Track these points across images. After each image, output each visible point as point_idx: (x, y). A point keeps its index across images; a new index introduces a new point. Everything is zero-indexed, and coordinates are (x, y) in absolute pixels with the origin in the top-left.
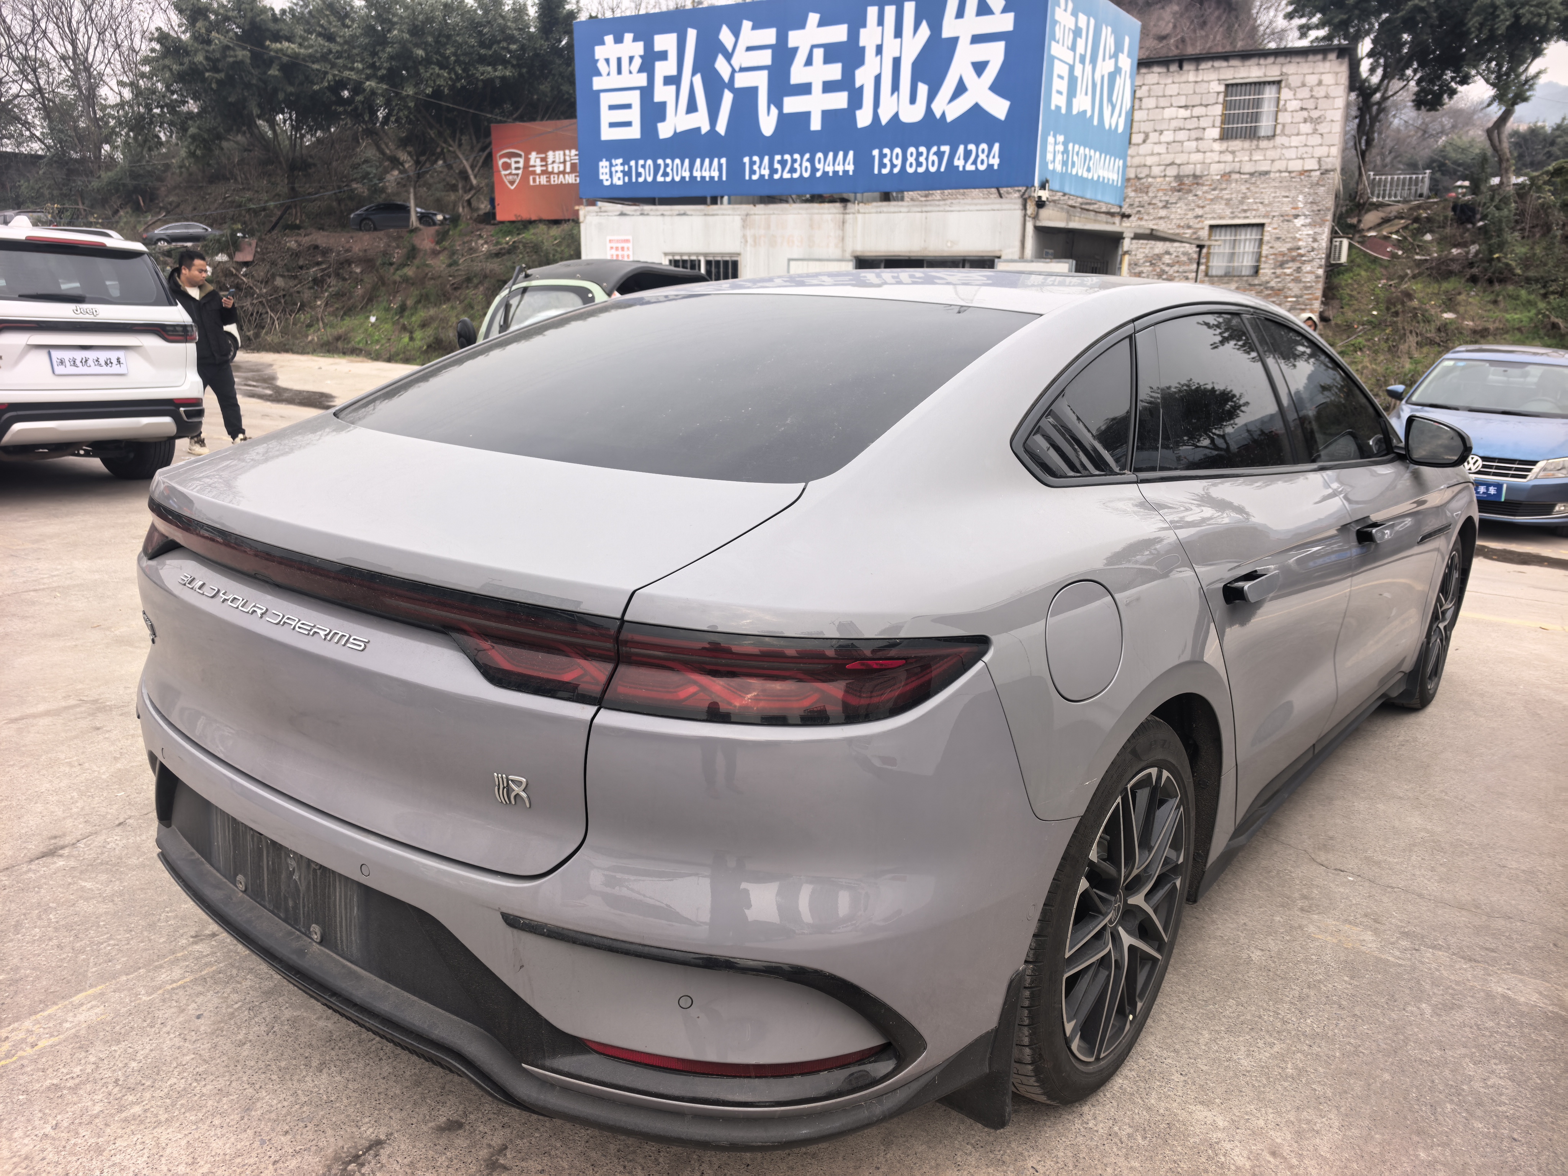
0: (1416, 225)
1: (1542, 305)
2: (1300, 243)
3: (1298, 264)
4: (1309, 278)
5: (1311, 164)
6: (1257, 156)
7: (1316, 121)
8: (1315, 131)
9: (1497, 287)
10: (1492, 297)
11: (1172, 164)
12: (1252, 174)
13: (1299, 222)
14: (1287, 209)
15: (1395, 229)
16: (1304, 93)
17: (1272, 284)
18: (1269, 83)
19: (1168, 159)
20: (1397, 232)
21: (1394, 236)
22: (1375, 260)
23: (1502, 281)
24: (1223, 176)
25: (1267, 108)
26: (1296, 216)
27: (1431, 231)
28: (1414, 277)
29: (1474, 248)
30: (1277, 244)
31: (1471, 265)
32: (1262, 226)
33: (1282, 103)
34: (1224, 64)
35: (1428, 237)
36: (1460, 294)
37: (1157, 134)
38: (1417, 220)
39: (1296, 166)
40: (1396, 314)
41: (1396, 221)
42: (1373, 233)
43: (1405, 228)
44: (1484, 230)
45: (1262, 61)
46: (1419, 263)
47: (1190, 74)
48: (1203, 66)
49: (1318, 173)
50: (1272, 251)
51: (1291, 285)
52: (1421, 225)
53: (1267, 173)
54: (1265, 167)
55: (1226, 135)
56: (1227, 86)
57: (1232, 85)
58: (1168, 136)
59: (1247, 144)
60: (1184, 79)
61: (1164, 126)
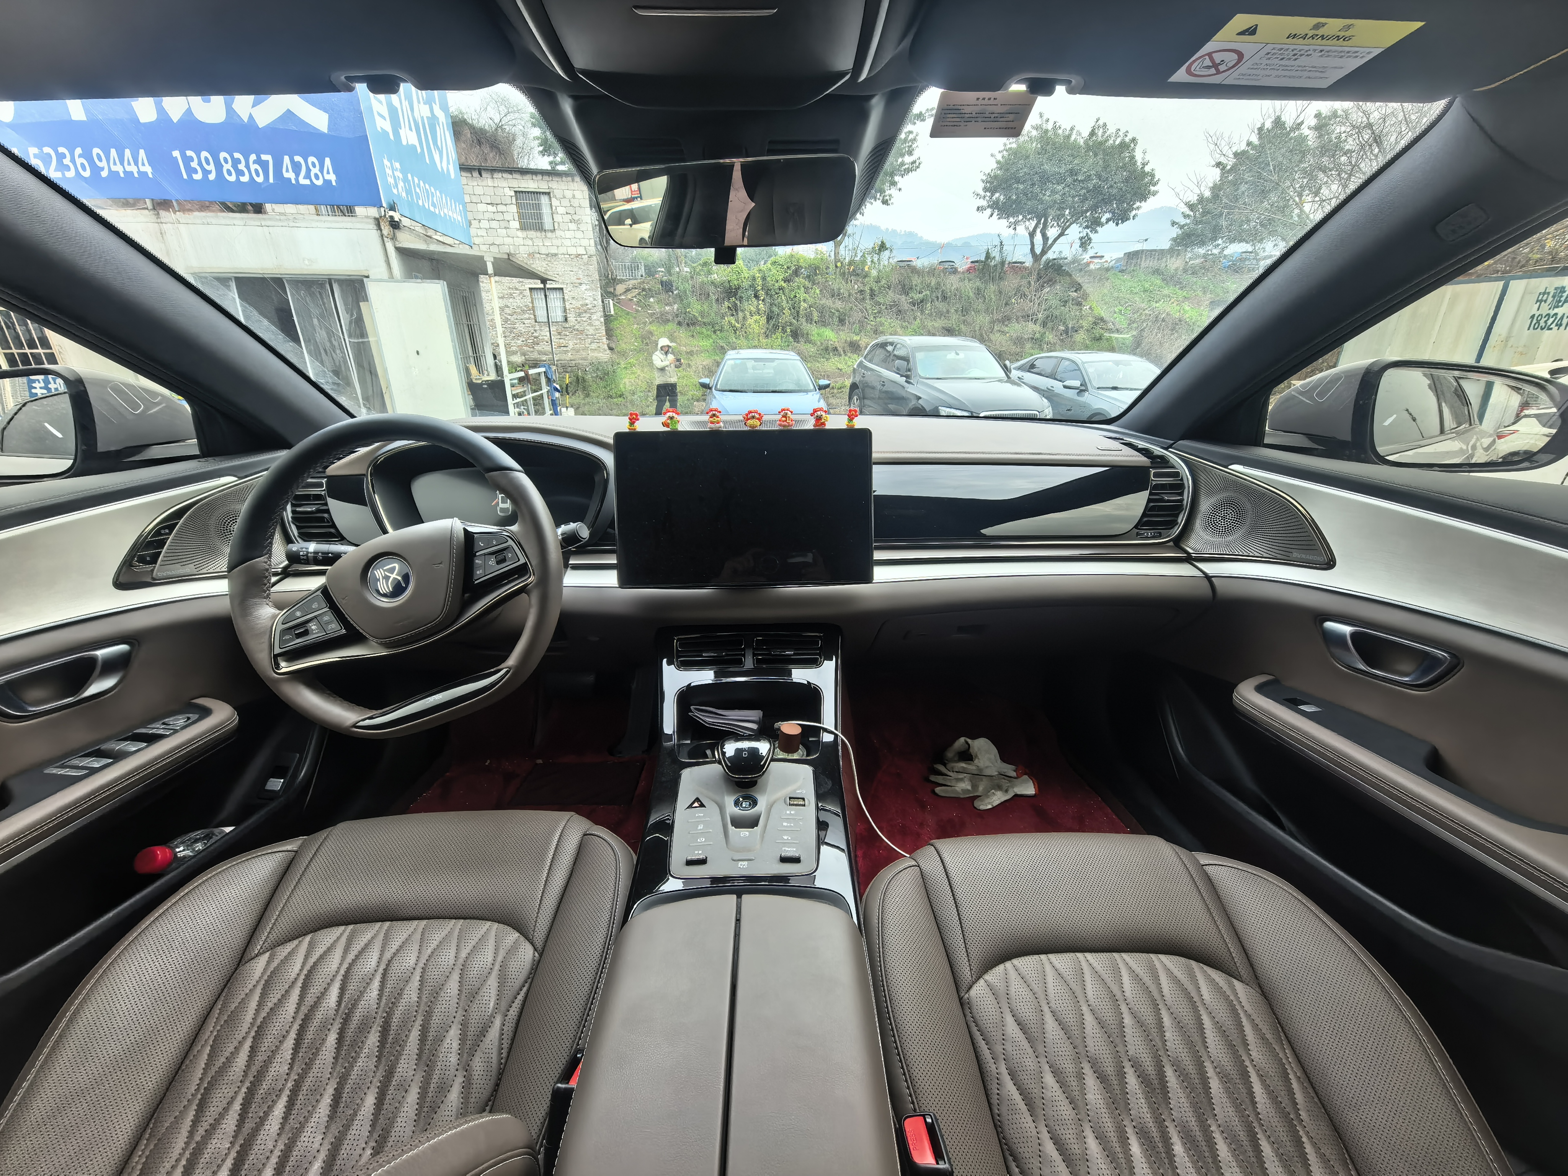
0: (644, 293)
1: (714, 336)
2: (587, 301)
3: (589, 315)
4: (597, 323)
5: (581, 251)
6: (547, 243)
7: (577, 222)
8: (578, 229)
9: (692, 328)
10: (690, 334)
11: (494, 244)
12: (547, 255)
13: (584, 287)
14: (574, 279)
15: (634, 294)
16: (565, 202)
17: (577, 327)
18: (543, 193)
19: (490, 240)
20: (635, 296)
21: (635, 299)
22: (628, 314)
23: (694, 324)
24: (529, 255)
25: (546, 210)
26: (581, 284)
27: (653, 297)
28: (650, 323)
29: (676, 307)
30: (574, 302)
31: (677, 316)
32: (562, 289)
33: (554, 208)
34: (510, 176)
35: (652, 300)
36: (675, 332)
37: (477, 221)
38: (644, 290)
39: (572, 251)
40: (647, 344)
41: (633, 290)
42: (623, 297)
43: (639, 294)
44: (679, 296)
45: (534, 177)
46: (652, 315)
47: (488, 181)
48: (496, 175)
49: (586, 256)
50: (572, 306)
51: (588, 327)
52: (647, 293)
53: (556, 255)
54: (553, 250)
55: (523, 227)
56: (516, 192)
57: (519, 192)
58: (485, 224)
59: (539, 234)
60: (484, 183)
61: (480, 217)
